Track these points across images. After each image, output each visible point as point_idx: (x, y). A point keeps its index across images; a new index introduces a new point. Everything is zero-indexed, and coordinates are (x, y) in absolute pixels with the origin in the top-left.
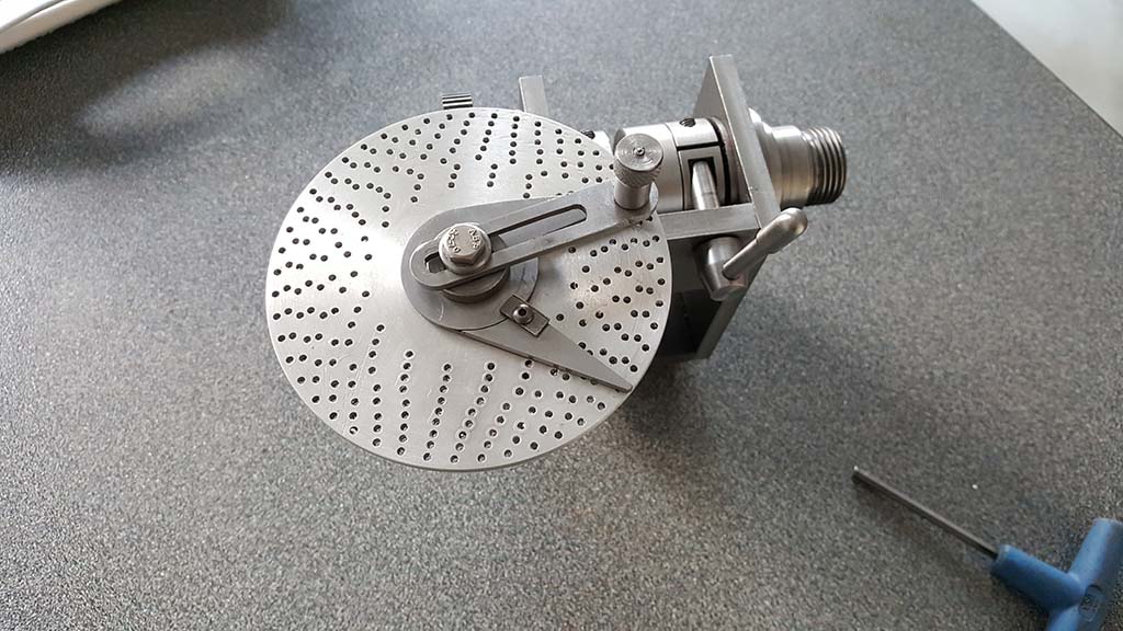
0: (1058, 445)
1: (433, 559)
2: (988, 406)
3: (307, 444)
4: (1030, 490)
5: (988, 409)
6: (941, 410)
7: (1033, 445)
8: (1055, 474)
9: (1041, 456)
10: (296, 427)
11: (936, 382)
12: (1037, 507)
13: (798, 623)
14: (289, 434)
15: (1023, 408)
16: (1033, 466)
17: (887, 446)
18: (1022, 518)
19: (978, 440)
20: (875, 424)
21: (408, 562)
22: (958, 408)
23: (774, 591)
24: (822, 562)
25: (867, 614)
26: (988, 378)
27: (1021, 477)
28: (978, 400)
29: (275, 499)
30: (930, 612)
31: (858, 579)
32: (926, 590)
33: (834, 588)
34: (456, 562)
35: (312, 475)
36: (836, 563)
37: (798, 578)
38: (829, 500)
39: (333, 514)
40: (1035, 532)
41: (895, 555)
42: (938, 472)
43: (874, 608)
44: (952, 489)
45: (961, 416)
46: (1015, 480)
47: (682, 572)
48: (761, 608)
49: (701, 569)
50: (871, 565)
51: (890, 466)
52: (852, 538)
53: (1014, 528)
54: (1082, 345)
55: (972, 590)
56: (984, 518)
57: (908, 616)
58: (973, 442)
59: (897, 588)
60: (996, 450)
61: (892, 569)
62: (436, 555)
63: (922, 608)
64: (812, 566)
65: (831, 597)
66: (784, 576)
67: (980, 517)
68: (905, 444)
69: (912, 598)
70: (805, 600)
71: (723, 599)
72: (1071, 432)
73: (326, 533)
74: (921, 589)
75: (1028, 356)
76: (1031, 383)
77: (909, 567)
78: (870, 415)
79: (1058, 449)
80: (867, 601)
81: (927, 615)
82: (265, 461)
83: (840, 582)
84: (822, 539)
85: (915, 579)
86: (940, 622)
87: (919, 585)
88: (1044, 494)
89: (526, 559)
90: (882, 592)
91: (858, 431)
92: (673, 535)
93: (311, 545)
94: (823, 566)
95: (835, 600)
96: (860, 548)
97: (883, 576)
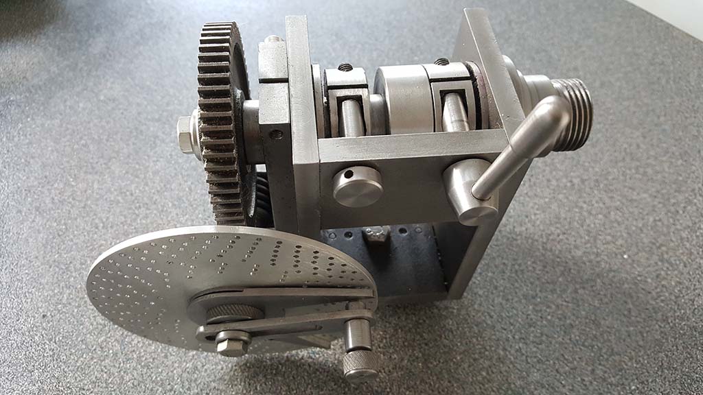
0: (678, 217)
1: (193, 385)
2: (619, 198)
3: (79, 306)
4: (667, 253)
5: (619, 200)
6: (585, 206)
7: (660, 220)
8: (682, 239)
9: (668, 227)
10: (70, 294)
11: (576, 186)
12: (676, 265)
13: (513, 386)
14: (64, 301)
15: (645, 195)
16: (665, 235)
17: (551, 238)
18: (667, 274)
19: (619, 223)
20: (538, 222)
21: (171, 390)
22: (597, 202)
23: (487, 363)
24: (521, 333)
25: (567, 368)
26: (613, 179)
27: (658, 244)
28: (610, 195)
29: (54, 354)
30: (617, 358)
31: (553, 342)
32: (609, 341)
33: (536, 352)
34: (213, 384)
35: (85, 330)
36: (533, 332)
37: (505, 349)
38: (516, 284)
39: (104, 360)
40: (680, 283)
41: (577, 318)
42: (595, 250)
43: (571, 363)
44: (609, 261)
45: (601, 208)
46: (654, 247)
47: (409, 360)
48: (480, 378)
49: (423, 355)
50: (561, 329)
51: (557, 252)
52: (541, 311)
53: (663, 283)
54: (674, 148)
55: (645, 335)
56: (639, 278)
57: (600, 364)
58: (615, 225)
59: (586, 344)
60: (634, 228)
61: (578, 329)
62: (196, 380)
63: (610, 356)
64: (514, 338)
65: (535, 360)
66: (493, 349)
67: (636, 278)
68: (564, 233)
69: (600, 349)
70: (514, 366)
71: (446, 376)
72: (685, 207)
73: (99, 376)
74: (605, 341)
75: (638, 160)
76: (645, 178)
77: (592, 326)
78: (533, 217)
79: (678, 220)
80: (565, 359)
81: (615, 361)
82: (44, 324)
83: (540, 346)
84: (517, 315)
85: (598, 334)
86: (626, 365)
87: (603, 338)
88: (678, 253)
89: (274, 372)
90: (575, 349)
91: (527, 229)
92: (396, 330)
93: (86, 388)
94: (523, 336)
95: (538, 362)
96: (549, 317)
97: (573, 336)
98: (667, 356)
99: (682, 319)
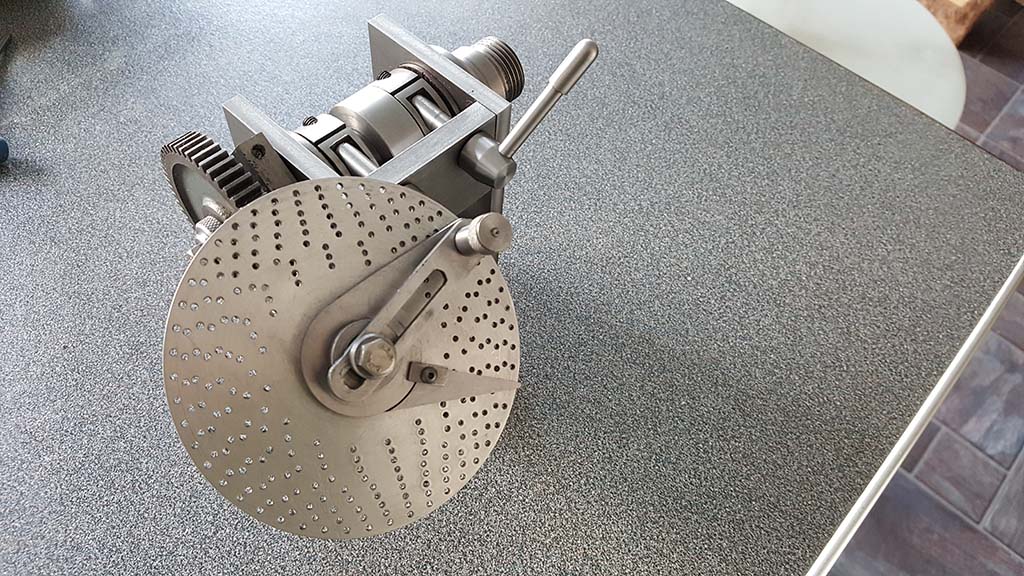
0: (754, 239)
4: (736, 275)
9: (741, 249)
12: (745, 286)
18: (733, 296)
98: (723, 373)
99: (745, 339)
